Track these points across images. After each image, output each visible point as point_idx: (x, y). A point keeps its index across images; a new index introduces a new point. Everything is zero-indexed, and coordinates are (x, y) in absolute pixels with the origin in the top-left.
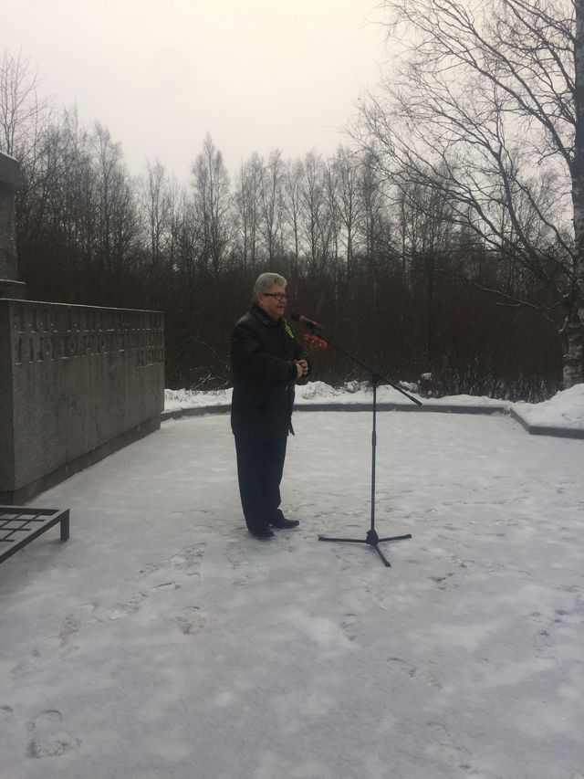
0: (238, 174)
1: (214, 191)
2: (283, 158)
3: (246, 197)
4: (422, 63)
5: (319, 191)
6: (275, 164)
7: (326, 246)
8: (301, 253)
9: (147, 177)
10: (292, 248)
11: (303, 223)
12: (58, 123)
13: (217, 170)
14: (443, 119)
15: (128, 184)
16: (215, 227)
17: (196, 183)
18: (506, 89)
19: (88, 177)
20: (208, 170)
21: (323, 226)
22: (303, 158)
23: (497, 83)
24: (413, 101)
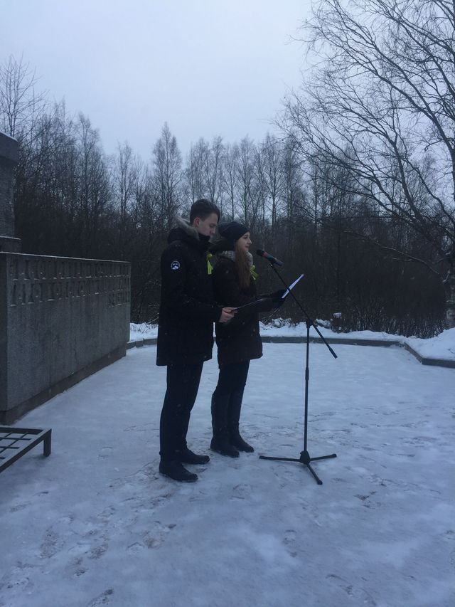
0: (189, 154)
1: (170, 167)
2: (224, 143)
3: (194, 172)
4: (335, 71)
5: (251, 169)
6: (218, 147)
7: (255, 211)
8: (236, 216)
9: (118, 155)
10: (230, 212)
11: (238, 192)
12: (50, 113)
13: (172, 151)
14: (351, 114)
15: (104, 161)
16: (170, 195)
17: (156, 161)
18: (401, 92)
19: (72, 155)
20: (166, 150)
21: (253, 195)
22: (239, 143)
23: (393, 86)
24: (327, 100)
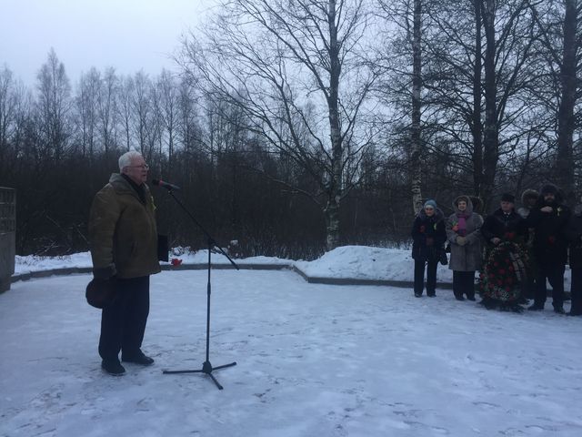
0: (79, 82)
1: (57, 94)
3: (85, 100)
4: (228, 17)
5: (146, 102)
6: (110, 78)
7: (152, 144)
8: (132, 148)
10: (125, 144)
11: (134, 125)
13: (60, 78)
14: (243, 58)
16: (58, 123)
17: (41, 86)
18: (286, 43)
20: (52, 76)
22: (133, 75)
23: (279, 37)
24: (222, 43)
